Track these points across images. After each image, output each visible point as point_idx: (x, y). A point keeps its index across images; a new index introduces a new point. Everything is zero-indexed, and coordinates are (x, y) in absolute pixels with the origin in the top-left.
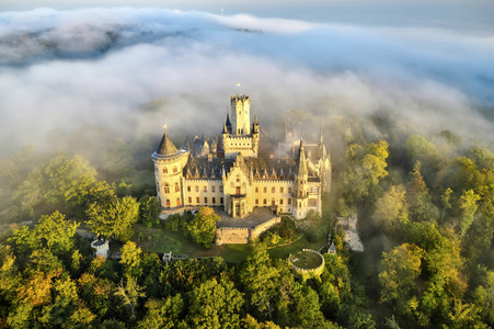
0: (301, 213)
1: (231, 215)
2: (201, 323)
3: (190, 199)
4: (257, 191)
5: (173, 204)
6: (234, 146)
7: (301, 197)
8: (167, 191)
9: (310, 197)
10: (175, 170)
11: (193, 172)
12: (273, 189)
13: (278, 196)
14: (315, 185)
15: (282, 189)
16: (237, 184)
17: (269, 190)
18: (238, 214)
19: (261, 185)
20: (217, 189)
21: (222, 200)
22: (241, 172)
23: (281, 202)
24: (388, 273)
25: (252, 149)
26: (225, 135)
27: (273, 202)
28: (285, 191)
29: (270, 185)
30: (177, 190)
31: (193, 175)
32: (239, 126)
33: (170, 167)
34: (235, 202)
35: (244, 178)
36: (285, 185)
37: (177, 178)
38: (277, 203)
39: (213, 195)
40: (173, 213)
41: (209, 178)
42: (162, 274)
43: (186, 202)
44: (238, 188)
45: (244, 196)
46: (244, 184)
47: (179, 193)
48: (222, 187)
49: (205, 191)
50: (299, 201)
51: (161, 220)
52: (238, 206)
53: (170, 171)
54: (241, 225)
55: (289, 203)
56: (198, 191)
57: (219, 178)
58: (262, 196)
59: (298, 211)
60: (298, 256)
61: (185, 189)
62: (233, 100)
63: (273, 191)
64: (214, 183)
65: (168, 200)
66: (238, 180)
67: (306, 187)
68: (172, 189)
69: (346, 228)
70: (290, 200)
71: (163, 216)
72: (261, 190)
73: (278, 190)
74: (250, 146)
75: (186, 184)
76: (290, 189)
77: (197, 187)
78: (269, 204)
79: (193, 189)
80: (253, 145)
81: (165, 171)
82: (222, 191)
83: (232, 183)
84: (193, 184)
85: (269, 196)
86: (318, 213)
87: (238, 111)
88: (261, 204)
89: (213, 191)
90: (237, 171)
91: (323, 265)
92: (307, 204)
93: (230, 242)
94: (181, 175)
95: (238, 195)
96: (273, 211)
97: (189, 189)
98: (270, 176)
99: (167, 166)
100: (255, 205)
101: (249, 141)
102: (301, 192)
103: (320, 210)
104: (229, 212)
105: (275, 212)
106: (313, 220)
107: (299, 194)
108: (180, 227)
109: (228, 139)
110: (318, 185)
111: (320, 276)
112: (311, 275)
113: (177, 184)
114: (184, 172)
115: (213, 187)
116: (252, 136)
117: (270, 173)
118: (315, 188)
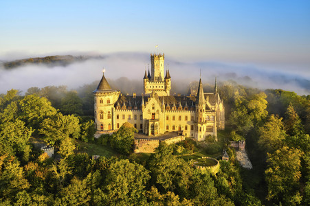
0: (201, 136)
1: (148, 134)
3: (118, 125)
4: (168, 119)
5: (106, 128)
6: (152, 88)
7: (202, 124)
8: (102, 118)
9: (208, 124)
10: (108, 102)
11: (122, 105)
12: (180, 117)
13: (183, 123)
14: (211, 115)
15: (186, 118)
16: (153, 111)
17: (177, 118)
18: (153, 133)
19: (171, 114)
20: (138, 117)
21: (141, 125)
22: (156, 102)
23: (186, 128)
24: (274, 169)
25: (165, 90)
26: (146, 80)
27: (180, 128)
28: (189, 119)
29: (177, 114)
30: (109, 118)
31: (121, 107)
32: (156, 75)
33: (105, 99)
34: (151, 123)
35: (158, 107)
36: (189, 114)
37: (109, 108)
38: (183, 129)
39: (135, 122)
40: (105, 133)
41: (133, 109)
42: (89, 165)
43: (115, 128)
44: (154, 114)
45: (158, 120)
46: (158, 111)
47: (111, 120)
48: (141, 116)
49: (129, 119)
50: (199, 125)
51: (95, 139)
52: (153, 126)
53: (105, 102)
54: (155, 139)
55: (192, 129)
57: (140, 108)
58: (172, 123)
59: (199, 134)
61: (115, 117)
62: (152, 58)
63: (181, 118)
64: (137, 112)
65: (102, 125)
66: (153, 108)
67: (204, 115)
68: (105, 116)
69: (237, 149)
70: (192, 127)
71: (97, 136)
72: (171, 118)
73: (183, 118)
74: (164, 88)
75: (116, 112)
76: (192, 117)
77: (124, 116)
78: (177, 129)
79: (121, 117)
80: (166, 87)
81: (101, 102)
82: (141, 118)
83: (149, 110)
84: (121, 113)
85: (177, 123)
86: (214, 137)
87: (155, 63)
88: (171, 130)
89: (135, 119)
90: (152, 101)
91: (218, 166)
92: (205, 129)
93: (145, 152)
94: (113, 106)
95: (153, 119)
96: (180, 133)
97: (118, 117)
98: (177, 108)
99: (103, 98)
100: (166, 130)
101: (163, 84)
102: (201, 119)
103: (216, 135)
104: (146, 132)
105: (181, 135)
106: (211, 142)
107: (199, 121)
108: (109, 142)
109: (148, 83)
110: (213, 114)
111: (217, 174)
112: (208, 171)
113: (109, 112)
114: (115, 105)
115: (135, 116)
116: (165, 81)
117: (178, 106)
118: (211, 117)
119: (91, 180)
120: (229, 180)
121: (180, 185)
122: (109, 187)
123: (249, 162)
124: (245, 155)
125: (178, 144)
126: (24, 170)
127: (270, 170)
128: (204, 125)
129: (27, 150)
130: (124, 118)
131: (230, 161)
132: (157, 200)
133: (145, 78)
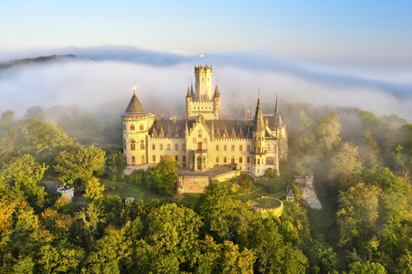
0: (260, 170)
1: (193, 169)
2: (160, 240)
3: (154, 157)
4: (217, 149)
5: (138, 161)
6: (197, 109)
7: (261, 154)
8: (133, 148)
9: (268, 155)
10: (141, 128)
11: (158, 131)
12: (233, 146)
13: (237, 154)
14: (272, 144)
15: (241, 147)
16: (199, 140)
17: (229, 148)
18: (199, 168)
19: (222, 142)
20: (180, 147)
21: (184, 157)
22: (203, 128)
23: (241, 161)
25: (213, 112)
26: (189, 99)
27: (233, 160)
28: (244, 149)
29: (230, 143)
30: (142, 148)
31: (158, 134)
32: (202, 92)
33: (137, 124)
34: (197, 155)
35: (205, 134)
36: (244, 143)
37: (143, 136)
38: (237, 161)
39: (176, 153)
40: (138, 168)
41: (173, 136)
42: (123, 210)
43: (151, 161)
44: (200, 144)
45: (206, 151)
46: (205, 139)
47: (144, 151)
48: (184, 146)
49: (169, 149)
50: (257, 157)
51: (126, 176)
52: (199, 159)
53: (137, 129)
54: (203, 175)
55: (248, 162)
56: (162, 148)
57: (182, 135)
58: (223, 154)
59: (257, 167)
60: (257, 201)
61: (150, 147)
62: (197, 70)
63: (234, 148)
64: (178, 141)
65: (133, 158)
66: (200, 136)
67: (264, 144)
68: (138, 146)
69: (304, 185)
70: (248, 158)
71: (127, 172)
72: (221, 148)
73: (237, 148)
74: (212, 110)
75: (152, 141)
76: (248, 146)
77: (161, 145)
78: (229, 162)
79: (157, 147)
80: (214, 109)
81: (133, 128)
82: (184, 149)
83: (194, 139)
84: (157, 142)
85: (229, 155)
86: (275, 171)
87: (201, 78)
88: (221, 163)
89: (177, 149)
90: (199, 127)
91: (282, 207)
92: (264, 162)
93: (191, 191)
94: (147, 133)
95: (200, 150)
96: (233, 167)
97: (154, 148)
98: (230, 135)
99: (134, 123)
100: (215, 163)
101: (211, 105)
102: (259, 149)
103: (277, 168)
104: (191, 167)
105: (235, 169)
106: (272, 177)
107: (257, 151)
108: (143, 180)
109: (192, 103)
110: (275, 142)
111: (280, 217)
112: (270, 214)
113: (142, 141)
114: (150, 132)
115: (177, 146)
116: (213, 100)
117: (230, 132)
118: (272, 146)
119: (130, 229)
120: (295, 224)
121: (239, 232)
122: (155, 237)
123: (317, 201)
124: (313, 193)
125: (232, 181)
126: (40, 218)
127: (343, 211)
128: (263, 156)
129: (41, 192)
130: (161, 149)
131: (296, 200)
132: (212, 250)
133: (188, 96)
